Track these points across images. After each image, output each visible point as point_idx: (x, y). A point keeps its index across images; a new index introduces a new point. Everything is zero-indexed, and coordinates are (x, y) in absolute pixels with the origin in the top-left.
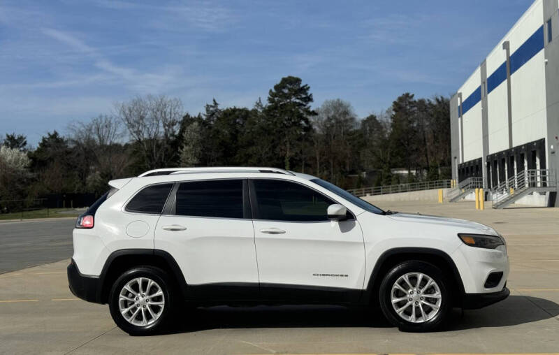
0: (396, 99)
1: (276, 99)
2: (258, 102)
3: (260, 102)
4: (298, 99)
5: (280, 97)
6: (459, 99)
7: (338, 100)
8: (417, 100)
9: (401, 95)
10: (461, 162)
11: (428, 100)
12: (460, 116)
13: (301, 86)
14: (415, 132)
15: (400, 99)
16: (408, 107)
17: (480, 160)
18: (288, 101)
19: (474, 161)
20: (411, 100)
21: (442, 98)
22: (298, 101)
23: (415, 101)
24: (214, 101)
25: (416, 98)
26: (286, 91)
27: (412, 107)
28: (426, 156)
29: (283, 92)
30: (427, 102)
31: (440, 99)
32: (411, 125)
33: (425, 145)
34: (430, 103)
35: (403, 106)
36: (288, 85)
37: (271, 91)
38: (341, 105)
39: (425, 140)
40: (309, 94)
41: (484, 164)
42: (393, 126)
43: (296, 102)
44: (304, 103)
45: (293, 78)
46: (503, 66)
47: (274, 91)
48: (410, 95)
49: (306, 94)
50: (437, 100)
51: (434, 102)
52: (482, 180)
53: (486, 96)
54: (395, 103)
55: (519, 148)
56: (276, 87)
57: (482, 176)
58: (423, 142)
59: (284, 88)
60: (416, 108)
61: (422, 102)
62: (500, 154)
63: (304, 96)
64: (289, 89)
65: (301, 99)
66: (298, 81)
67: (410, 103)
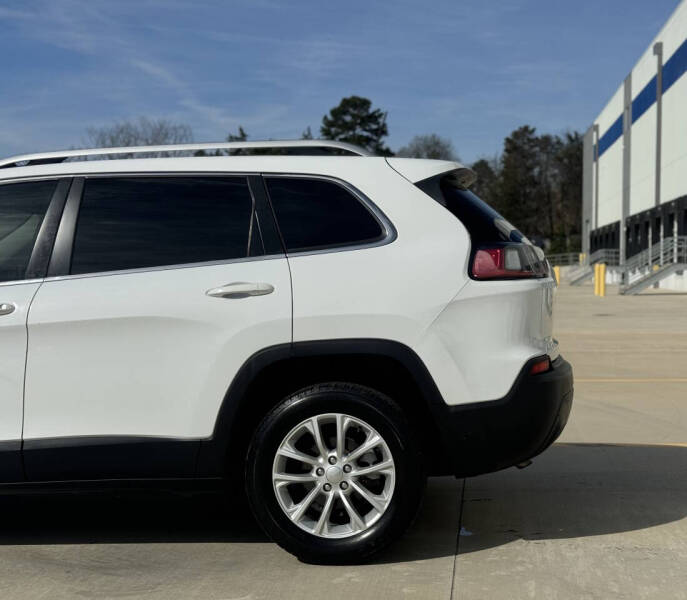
0: (508, 134)
1: (333, 130)
2: (306, 133)
3: (309, 133)
4: (366, 130)
5: (339, 127)
6: (595, 134)
7: (434, 136)
8: (540, 138)
9: (516, 129)
10: (594, 228)
11: (557, 137)
12: (596, 159)
13: (371, 110)
14: (534, 183)
15: (516, 134)
16: (526, 147)
17: (618, 224)
18: (351, 133)
19: (610, 226)
20: (532, 137)
21: (576, 134)
22: (365, 134)
23: (537, 139)
24: (241, 130)
25: (539, 134)
26: (348, 118)
27: (532, 147)
28: (551, 218)
29: (343, 120)
30: (554, 140)
31: (573, 136)
32: (531, 174)
33: (549, 202)
34: (559, 142)
35: (521, 145)
36: (351, 110)
37: (325, 118)
38: (437, 143)
39: (549, 196)
40: (381, 124)
41: (623, 229)
42: (503, 173)
43: (361, 136)
44: (375, 138)
45: (359, 99)
46: (653, 82)
47: (330, 117)
48: (531, 128)
49: (378, 124)
50: (569, 137)
51: (565, 141)
52: (618, 253)
53: (629, 129)
54: (508, 141)
55: (667, 205)
56: (334, 112)
57: (618, 247)
58: (546, 199)
59: (345, 113)
60: (537, 149)
61: (546, 140)
62: (642, 215)
63: (374, 127)
64: (353, 116)
65: (371, 131)
66: (366, 103)
67: (530, 140)
